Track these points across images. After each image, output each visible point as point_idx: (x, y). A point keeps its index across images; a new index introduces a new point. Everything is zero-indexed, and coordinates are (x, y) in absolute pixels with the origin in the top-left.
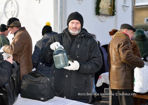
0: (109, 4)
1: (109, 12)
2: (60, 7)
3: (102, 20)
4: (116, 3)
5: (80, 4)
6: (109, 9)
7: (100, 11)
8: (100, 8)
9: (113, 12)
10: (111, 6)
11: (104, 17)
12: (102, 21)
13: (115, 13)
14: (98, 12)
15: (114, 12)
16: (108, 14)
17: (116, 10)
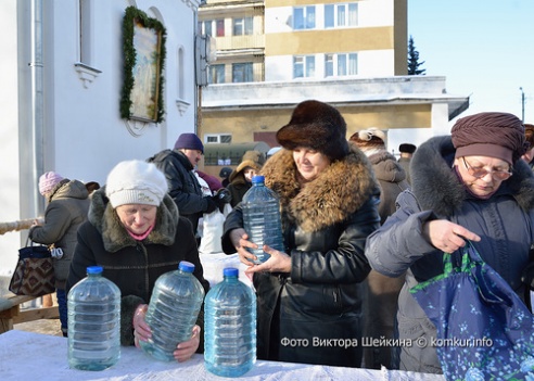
0: (150, 95)
1: (149, 113)
2: (37, 92)
3: (134, 130)
4: (163, 94)
5: (86, 88)
6: (149, 107)
7: (132, 110)
8: (131, 103)
9: (157, 114)
10: (153, 99)
11: (138, 125)
12: (134, 135)
13: (163, 116)
14: (125, 111)
15: (160, 115)
16: (147, 117)
17: (165, 109)
